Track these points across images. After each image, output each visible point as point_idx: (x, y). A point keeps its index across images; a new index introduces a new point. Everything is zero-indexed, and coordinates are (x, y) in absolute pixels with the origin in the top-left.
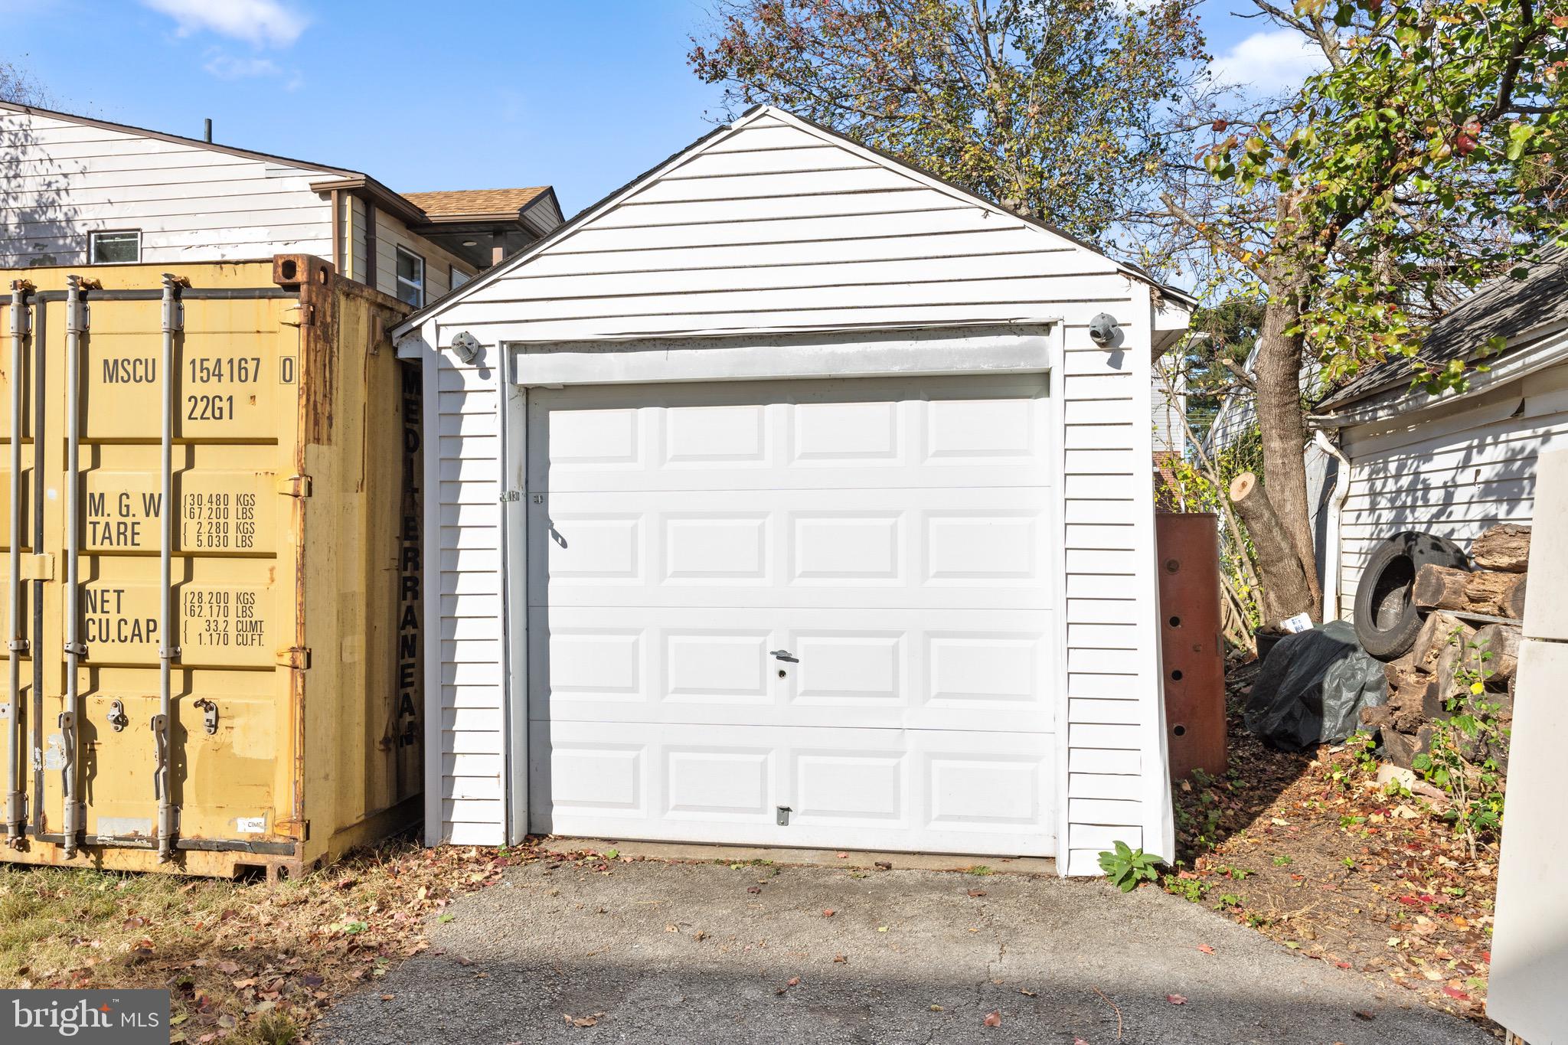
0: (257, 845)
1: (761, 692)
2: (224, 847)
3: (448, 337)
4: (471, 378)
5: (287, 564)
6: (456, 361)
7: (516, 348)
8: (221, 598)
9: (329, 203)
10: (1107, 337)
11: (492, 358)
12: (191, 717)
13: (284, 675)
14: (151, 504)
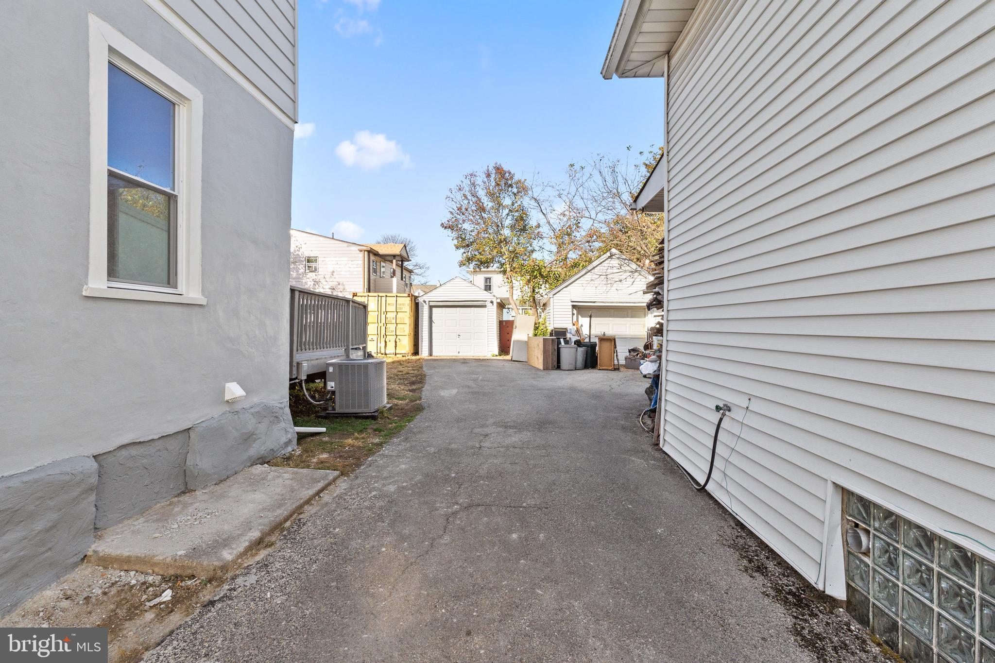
0: (405, 354)
1: (456, 339)
2: (401, 354)
3: (422, 300)
4: (425, 304)
5: (408, 325)
6: (423, 303)
7: (429, 301)
8: (401, 328)
9: (361, 253)
10: (492, 302)
11: (427, 303)
12: (397, 340)
13: (408, 336)
14: (393, 318)
